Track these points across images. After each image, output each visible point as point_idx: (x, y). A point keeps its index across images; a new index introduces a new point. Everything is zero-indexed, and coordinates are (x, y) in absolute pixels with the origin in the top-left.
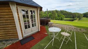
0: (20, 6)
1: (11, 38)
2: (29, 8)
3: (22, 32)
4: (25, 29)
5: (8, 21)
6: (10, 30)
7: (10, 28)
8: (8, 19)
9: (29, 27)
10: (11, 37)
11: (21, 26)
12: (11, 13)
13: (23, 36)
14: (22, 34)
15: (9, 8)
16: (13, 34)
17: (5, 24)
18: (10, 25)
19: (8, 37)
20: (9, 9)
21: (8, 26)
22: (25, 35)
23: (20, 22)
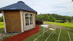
0: (25, 12)
1: (17, 31)
2: (29, 12)
3: (24, 27)
4: (26, 25)
6: (17, 26)
7: (17, 24)
8: (17, 19)
9: (28, 24)
12: (19, 16)
13: (24, 30)
15: (19, 13)
16: (18, 28)
18: (18, 22)
19: (15, 30)
21: (16, 23)
22: (25, 30)
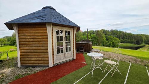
0: (56, 27)
1: (40, 64)
3: (53, 57)
4: (58, 53)
5: (41, 43)
6: (40, 54)
7: (41, 51)
8: (42, 40)
9: (62, 52)
10: (40, 62)
11: (53, 49)
12: (45, 34)
13: (53, 63)
14: (53, 60)
16: (43, 59)
17: (37, 45)
18: (43, 47)
19: (37, 62)
20: (44, 30)
21: (39, 48)
23: (53, 44)
